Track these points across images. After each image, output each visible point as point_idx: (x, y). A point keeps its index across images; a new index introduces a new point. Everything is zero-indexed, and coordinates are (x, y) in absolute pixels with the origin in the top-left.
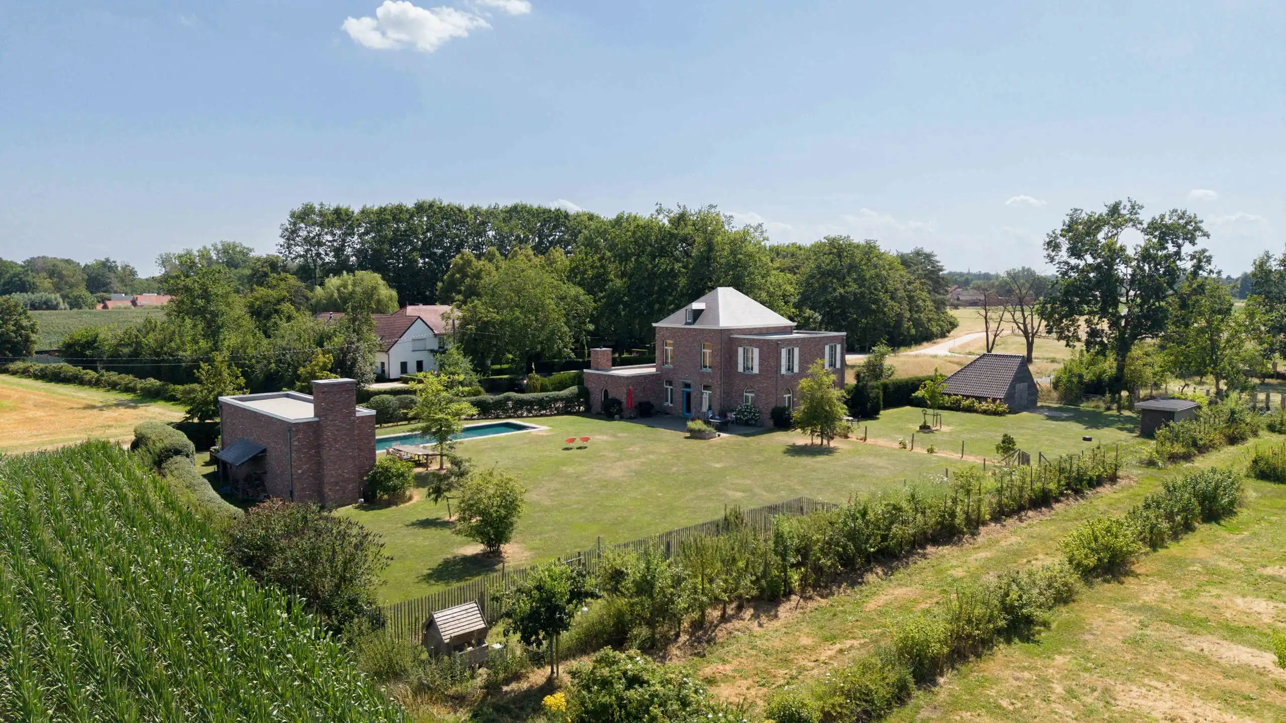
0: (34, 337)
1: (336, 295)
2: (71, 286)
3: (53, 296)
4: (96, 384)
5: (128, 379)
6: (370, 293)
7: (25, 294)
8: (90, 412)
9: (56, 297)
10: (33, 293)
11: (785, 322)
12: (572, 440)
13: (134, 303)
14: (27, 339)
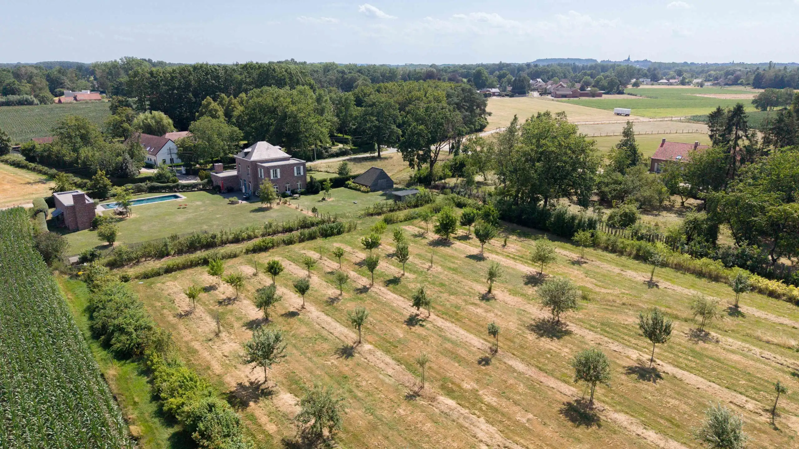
0: (9, 144)
1: (141, 124)
2: (40, 89)
3: (29, 97)
4: (34, 170)
5: (46, 169)
6: (159, 122)
7: (14, 96)
8: (28, 186)
9: (31, 97)
10: (19, 95)
11: (287, 155)
12: (181, 205)
13: (75, 98)
14: (7, 145)
